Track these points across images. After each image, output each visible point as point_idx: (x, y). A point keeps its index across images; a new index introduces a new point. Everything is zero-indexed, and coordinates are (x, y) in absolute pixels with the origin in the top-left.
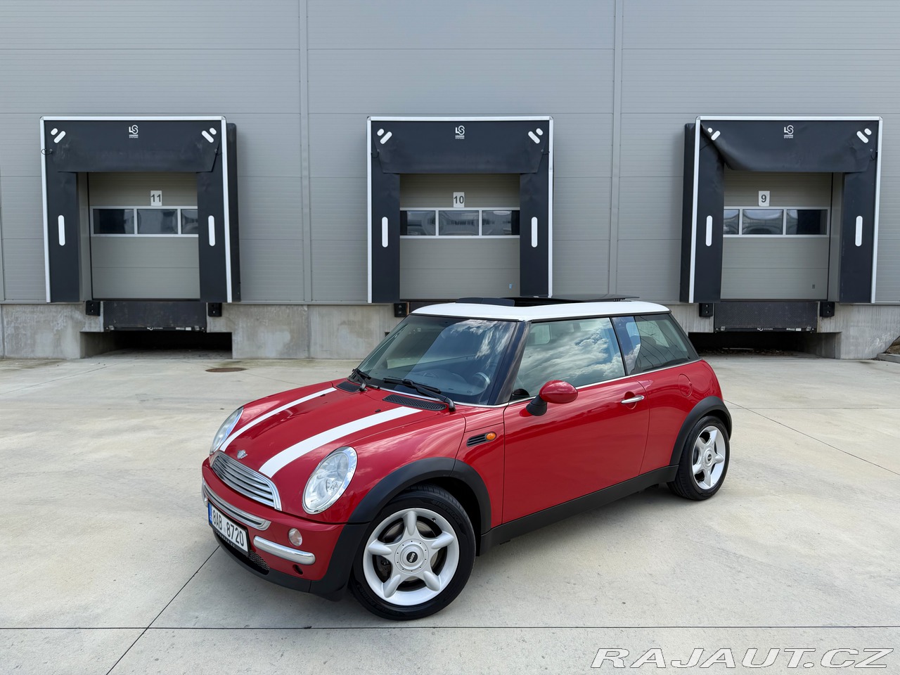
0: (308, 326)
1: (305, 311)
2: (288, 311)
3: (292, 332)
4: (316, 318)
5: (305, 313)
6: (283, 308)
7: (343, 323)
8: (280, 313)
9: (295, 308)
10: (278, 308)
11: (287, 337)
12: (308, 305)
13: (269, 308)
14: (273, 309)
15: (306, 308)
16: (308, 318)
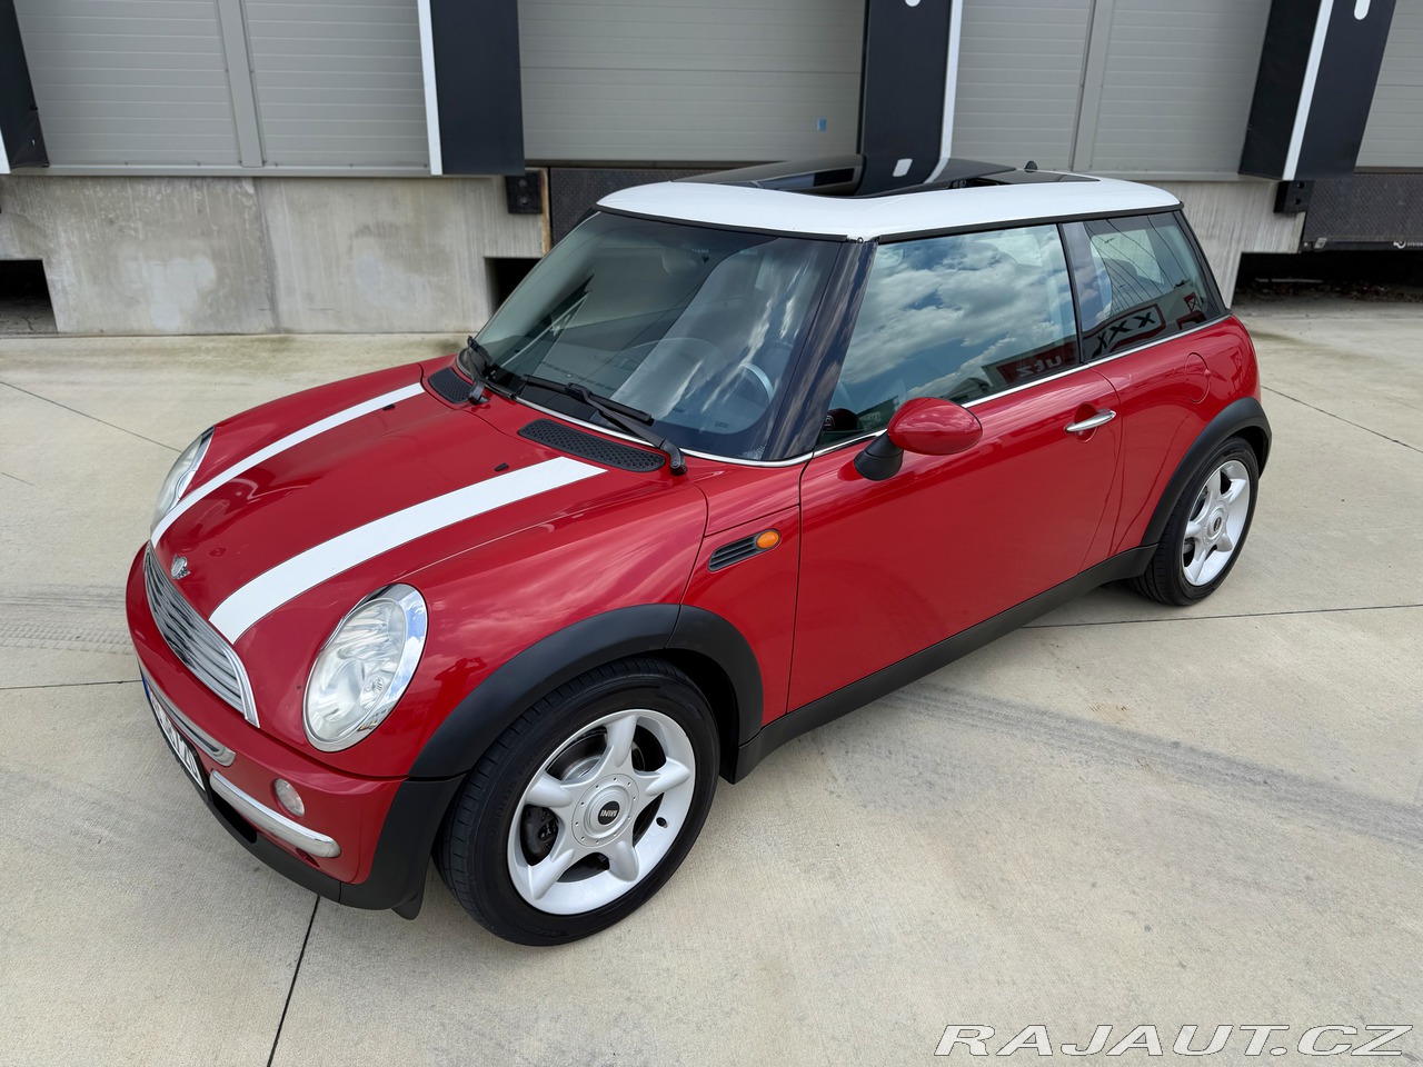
0: (261, 240)
1: (247, 194)
2: (196, 195)
3: (217, 256)
4: (282, 213)
5: (249, 203)
6: (183, 186)
7: (364, 230)
8: (175, 201)
9: (219, 187)
10: (166, 189)
11: (205, 272)
12: (256, 179)
13: (141, 187)
14: (152, 189)
15: (249, 188)
16: (258, 217)
